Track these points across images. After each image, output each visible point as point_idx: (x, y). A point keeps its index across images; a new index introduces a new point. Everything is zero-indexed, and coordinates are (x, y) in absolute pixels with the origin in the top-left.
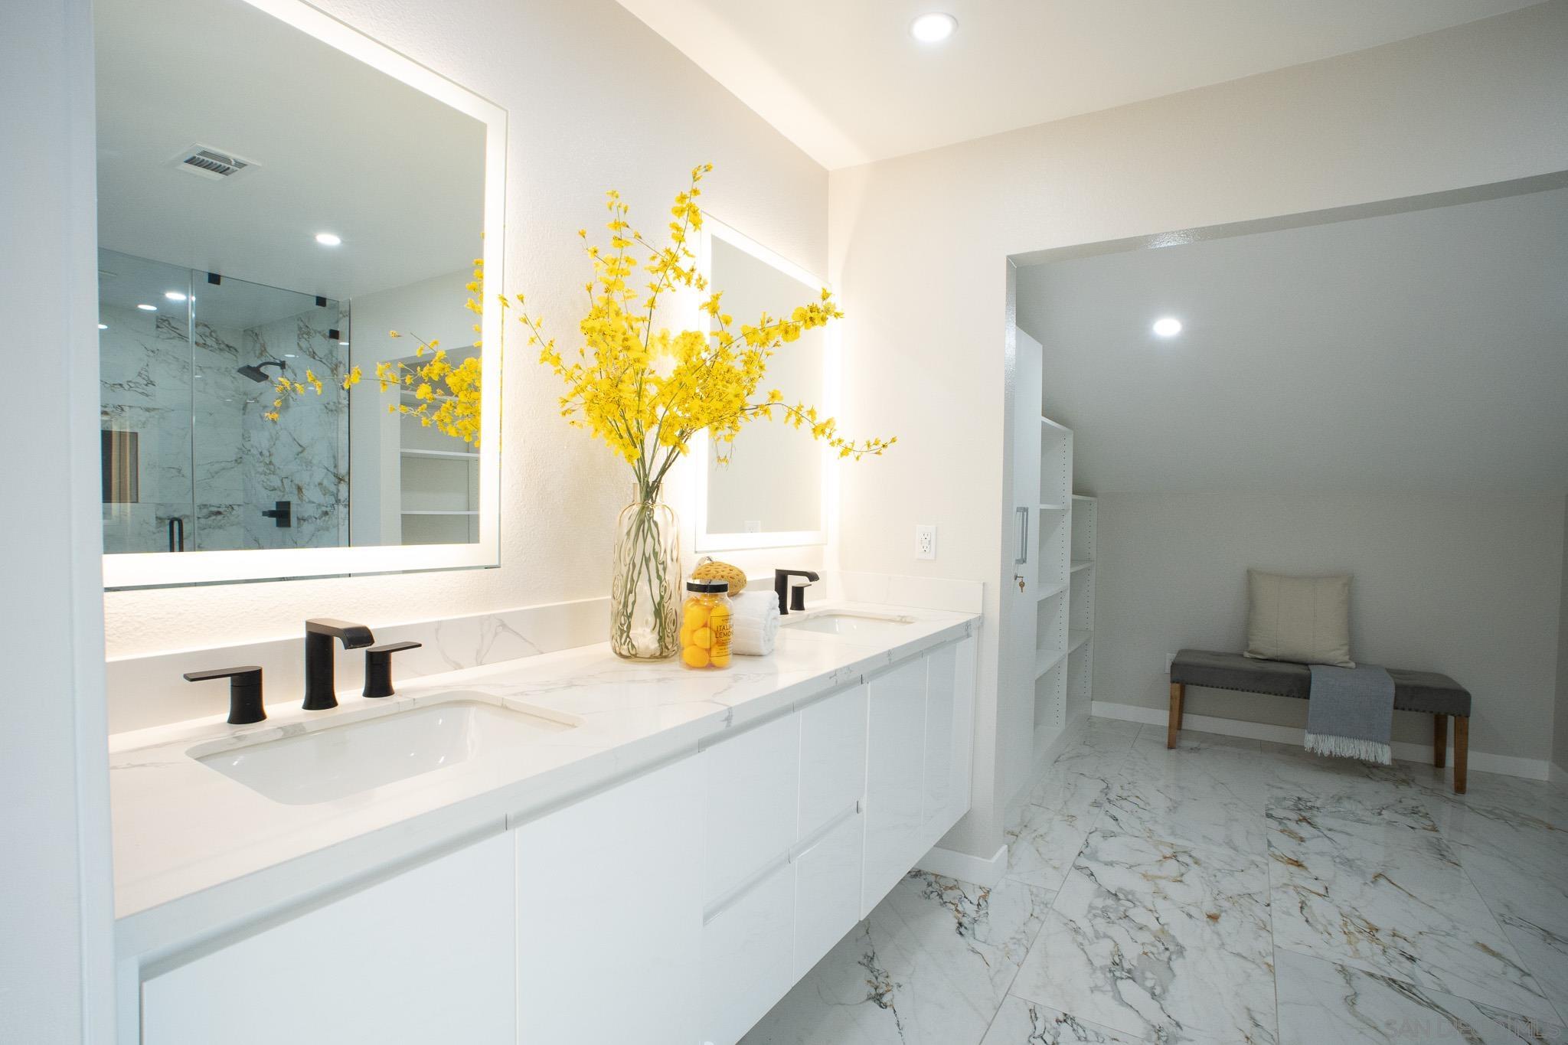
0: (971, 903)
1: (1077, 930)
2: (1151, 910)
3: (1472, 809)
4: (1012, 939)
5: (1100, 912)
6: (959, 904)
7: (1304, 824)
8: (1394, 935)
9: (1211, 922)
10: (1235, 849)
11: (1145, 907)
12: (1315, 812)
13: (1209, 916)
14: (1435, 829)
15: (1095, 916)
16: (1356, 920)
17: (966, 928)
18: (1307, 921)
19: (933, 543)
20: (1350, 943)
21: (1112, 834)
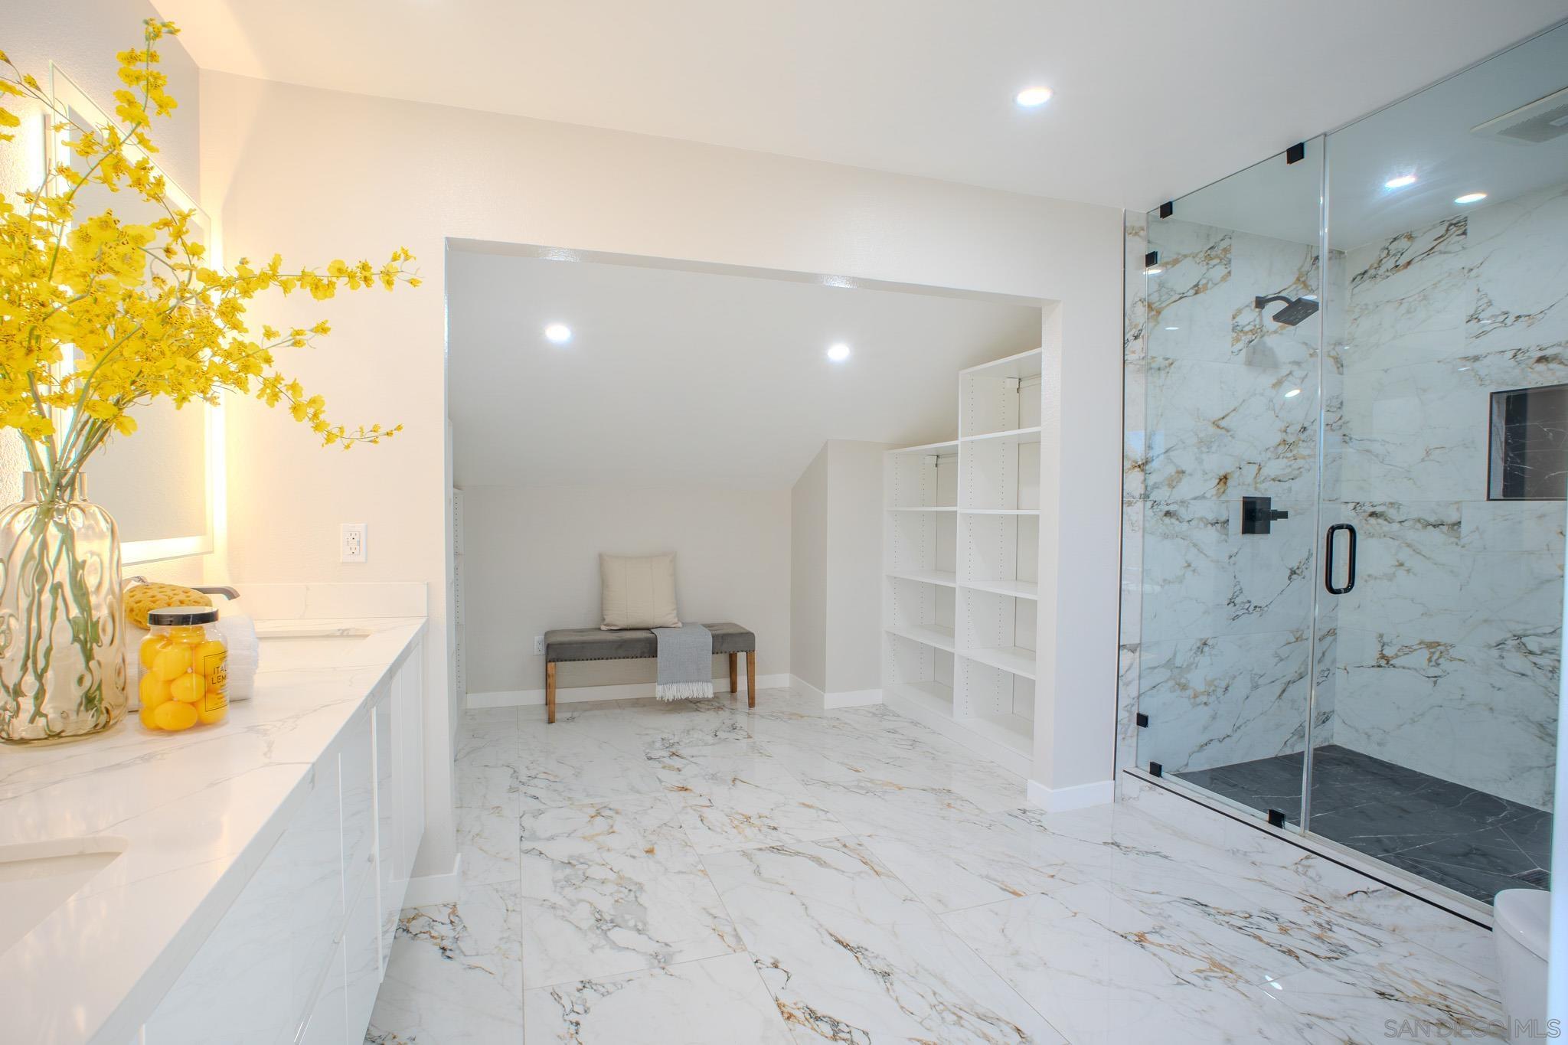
0: (443, 924)
1: (553, 907)
2: (603, 865)
3: (762, 717)
4: (501, 939)
5: (565, 883)
6: (431, 930)
7: (675, 757)
8: (760, 817)
9: (650, 855)
10: (638, 792)
11: (598, 864)
12: (676, 746)
13: (647, 852)
14: (750, 737)
15: (562, 888)
16: (737, 816)
17: (451, 950)
18: (709, 829)
19: (363, 543)
20: (740, 833)
21: (540, 812)
